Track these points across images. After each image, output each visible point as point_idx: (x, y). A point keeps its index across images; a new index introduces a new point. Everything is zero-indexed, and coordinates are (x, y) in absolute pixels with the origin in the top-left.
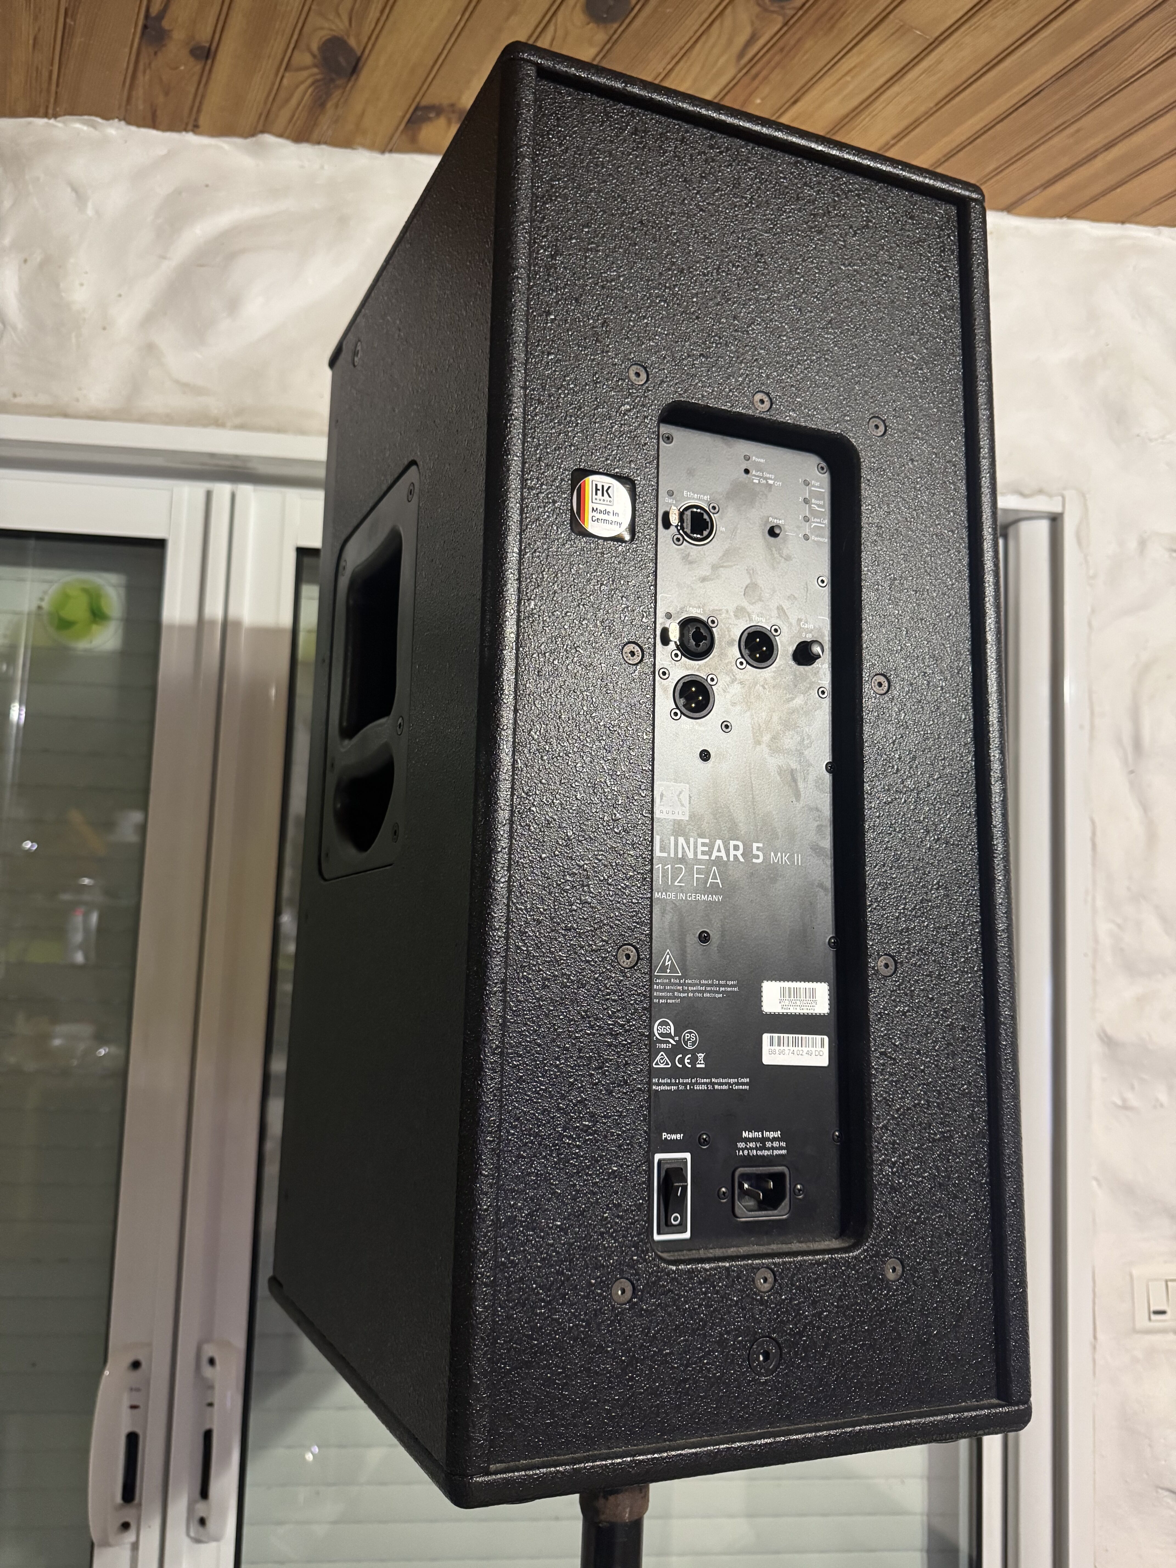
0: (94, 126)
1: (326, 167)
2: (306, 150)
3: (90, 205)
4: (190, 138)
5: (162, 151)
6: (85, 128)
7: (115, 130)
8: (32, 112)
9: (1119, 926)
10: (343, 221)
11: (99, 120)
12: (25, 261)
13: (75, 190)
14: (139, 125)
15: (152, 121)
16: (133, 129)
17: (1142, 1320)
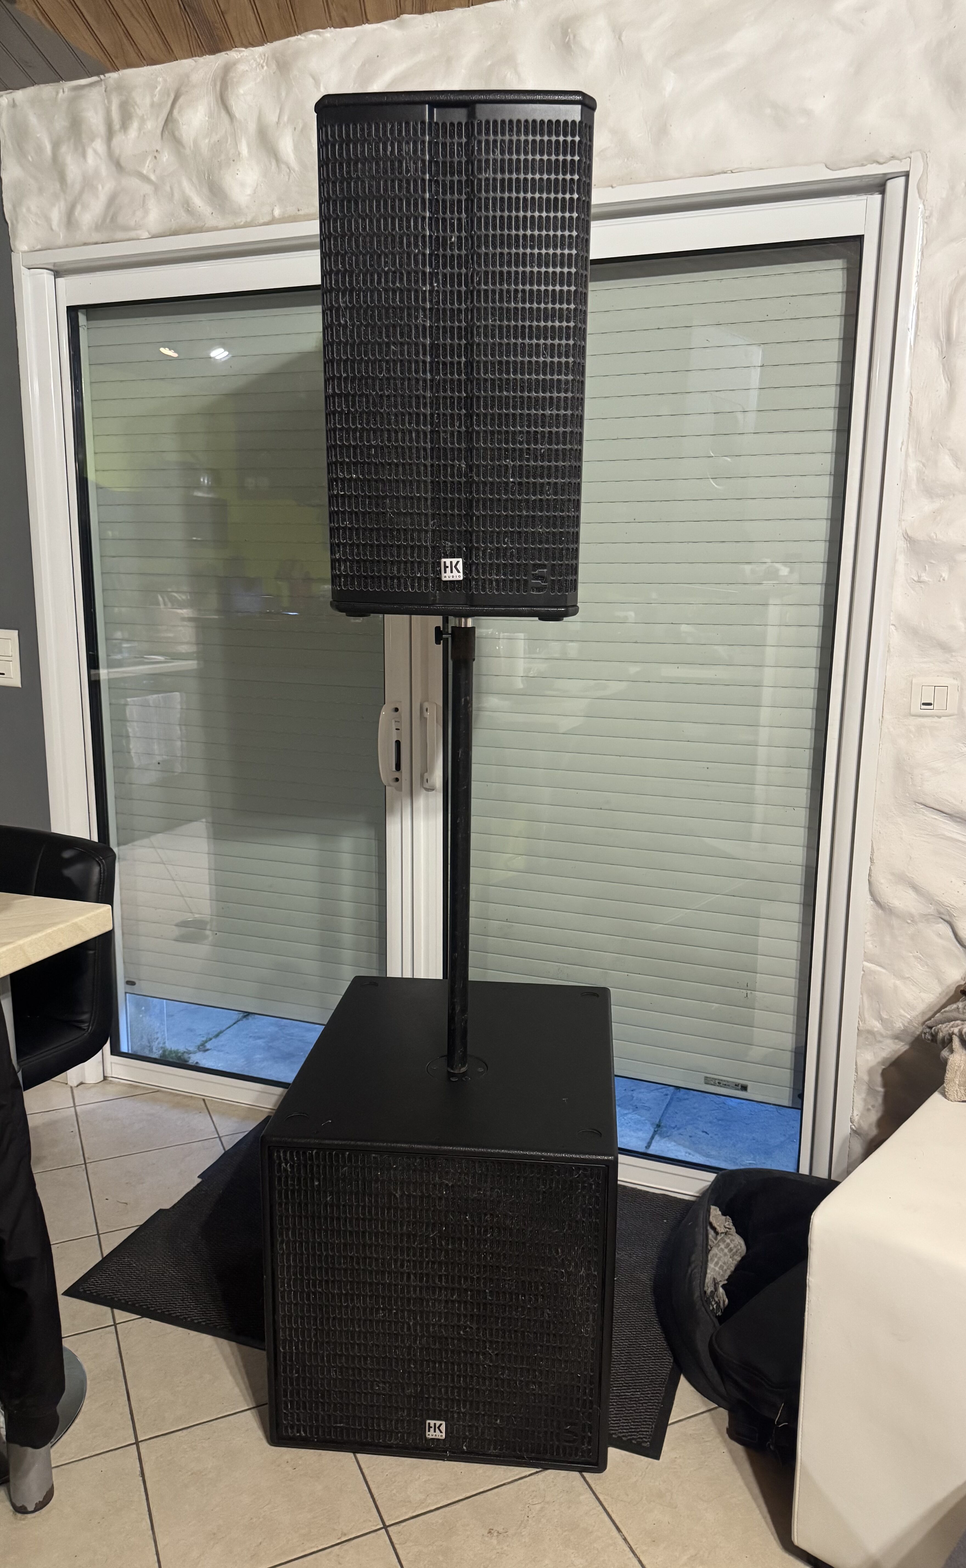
0: (318, 33)
1: (439, 25)
2: (428, 17)
3: (322, 85)
4: (367, 27)
5: (354, 40)
6: (315, 36)
7: (329, 33)
8: (289, 35)
9: (924, 465)
10: (449, 61)
11: (321, 30)
12: (295, 129)
13: (314, 78)
14: (341, 27)
15: (345, 24)
16: (338, 30)
17: (916, 708)
